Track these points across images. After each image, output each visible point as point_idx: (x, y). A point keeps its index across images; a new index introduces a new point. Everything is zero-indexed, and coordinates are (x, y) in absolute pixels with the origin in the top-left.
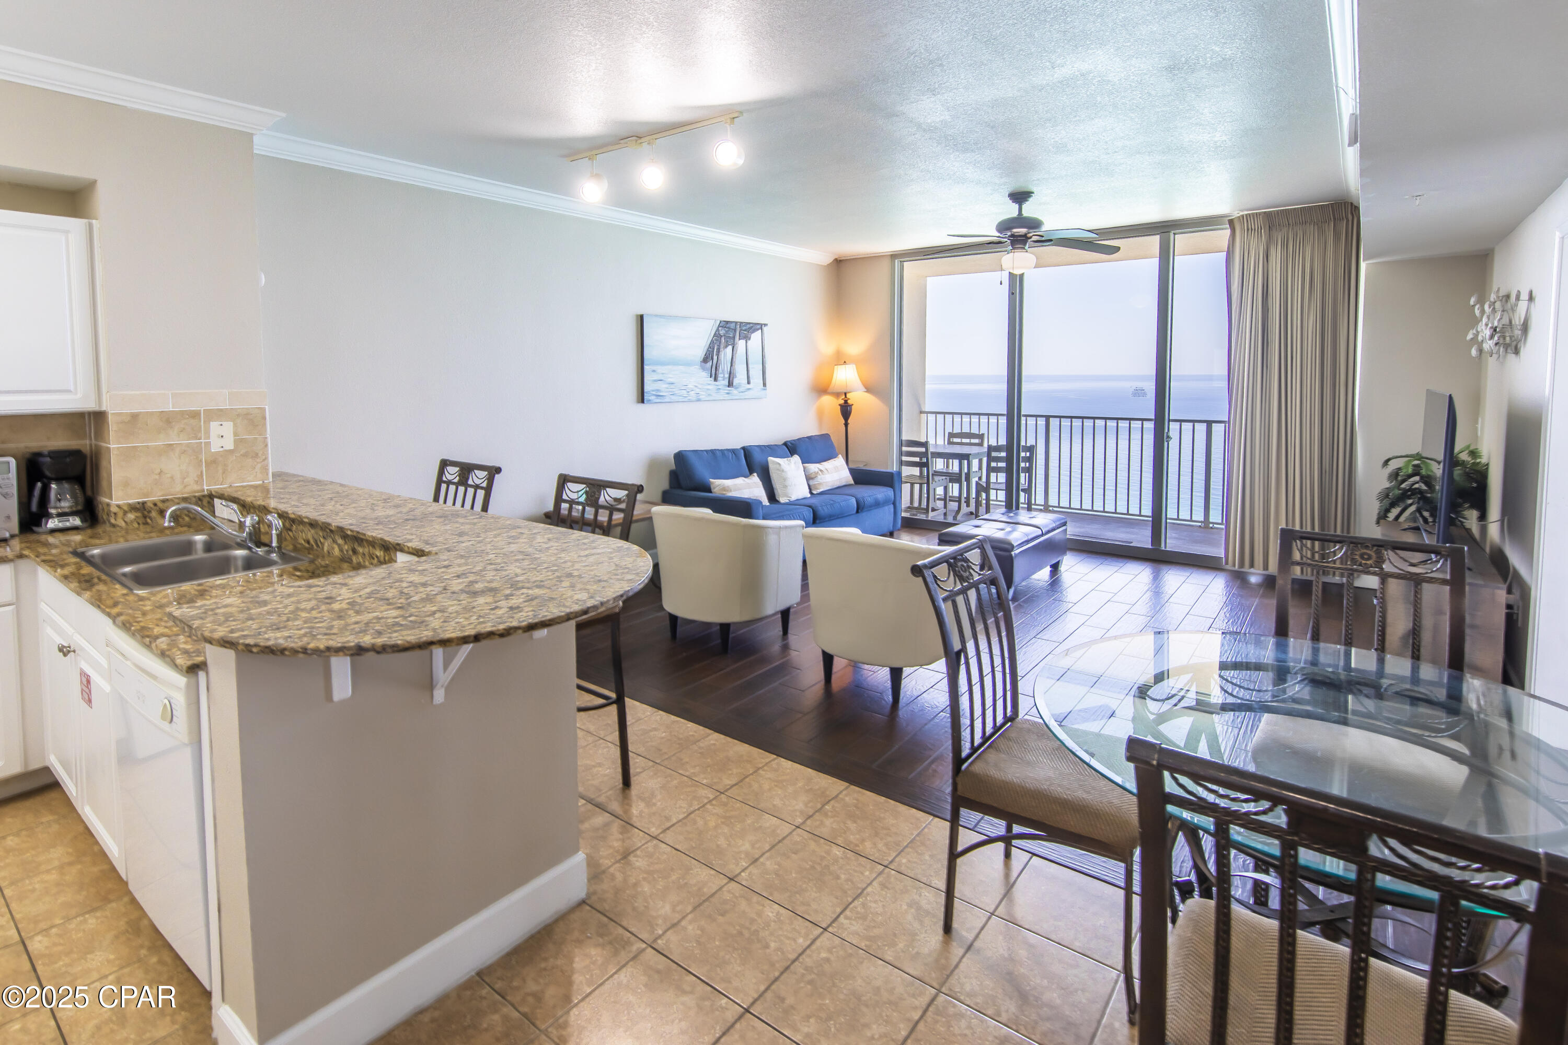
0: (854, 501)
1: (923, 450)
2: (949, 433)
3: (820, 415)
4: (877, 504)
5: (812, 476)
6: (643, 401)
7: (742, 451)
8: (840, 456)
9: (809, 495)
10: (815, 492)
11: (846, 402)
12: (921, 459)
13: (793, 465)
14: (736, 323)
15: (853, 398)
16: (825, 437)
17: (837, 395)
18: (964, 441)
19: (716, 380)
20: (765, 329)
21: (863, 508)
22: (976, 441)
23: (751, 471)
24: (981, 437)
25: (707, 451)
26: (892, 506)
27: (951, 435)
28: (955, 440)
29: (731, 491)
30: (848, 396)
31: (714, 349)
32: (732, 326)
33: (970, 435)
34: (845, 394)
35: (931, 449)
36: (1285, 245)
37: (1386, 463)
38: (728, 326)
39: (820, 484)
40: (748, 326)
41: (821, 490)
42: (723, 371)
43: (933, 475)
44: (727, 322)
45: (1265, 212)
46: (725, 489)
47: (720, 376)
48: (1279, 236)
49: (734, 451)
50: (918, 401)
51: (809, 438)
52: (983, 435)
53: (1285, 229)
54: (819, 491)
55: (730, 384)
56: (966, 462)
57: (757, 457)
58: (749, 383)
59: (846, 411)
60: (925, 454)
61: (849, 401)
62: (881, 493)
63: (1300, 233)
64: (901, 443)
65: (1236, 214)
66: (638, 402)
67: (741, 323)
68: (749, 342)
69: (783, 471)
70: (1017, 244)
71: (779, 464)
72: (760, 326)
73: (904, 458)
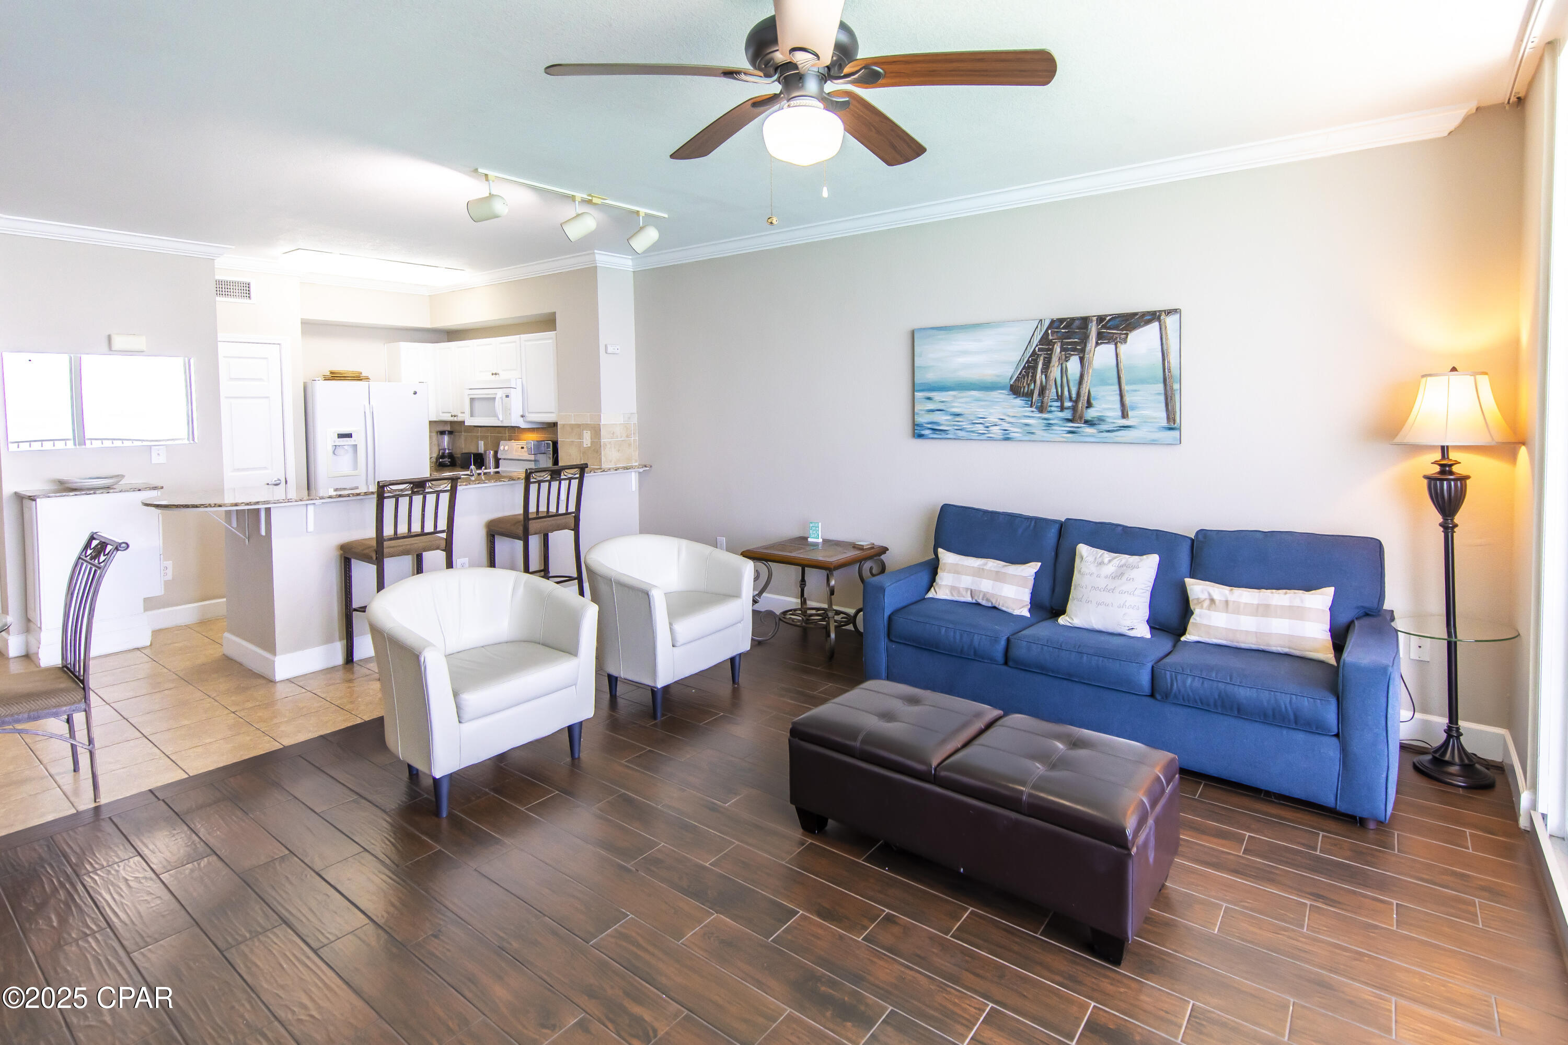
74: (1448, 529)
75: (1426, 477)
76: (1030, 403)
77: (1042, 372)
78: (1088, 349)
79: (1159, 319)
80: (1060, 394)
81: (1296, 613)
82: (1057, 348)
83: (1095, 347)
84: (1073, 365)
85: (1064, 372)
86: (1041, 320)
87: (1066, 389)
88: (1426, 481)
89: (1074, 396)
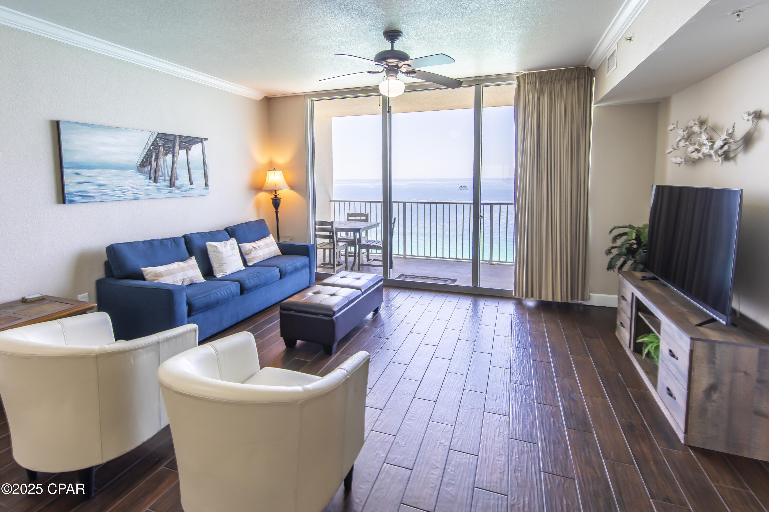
0: (277, 270)
1: (330, 227)
2: (348, 214)
3: (258, 206)
4: (296, 270)
5: (248, 253)
6: (64, 202)
7: (183, 239)
8: (271, 235)
9: (244, 268)
10: (249, 264)
11: (276, 196)
12: (330, 234)
13: (229, 247)
14: (175, 136)
15: (280, 194)
16: (261, 222)
17: (270, 191)
18: (357, 218)
19: (155, 181)
20: (205, 142)
21: (285, 275)
22: (364, 218)
23: (191, 254)
24: (367, 215)
25: (143, 242)
26: (308, 269)
27: (349, 215)
28: (352, 218)
29: (163, 276)
30: (277, 192)
31: (151, 156)
32: (171, 138)
33: (360, 215)
34: (275, 191)
35: (336, 226)
36: (550, 94)
37: (611, 232)
38: (166, 137)
39: (253, 258)
40: (188, 139)
41: (254, 262)
42: (163, 175)
43: (337, 241)
44: (165, 135)
45: (538, 72)
46: (160, 275)
47: (161, 179)
48: (546, 88)
49: (174, 240)
50: (328, 194)
51: (247, 223)
52: (368, 214)
53: (549, 84)
54: (253, 263)
55: (172, 184)
56: (358, 233)
57: (197, 242)
58: (191, 183)
59: (276, 203)
60: (331, 231)
61: (278, 196)
62: (300, 261)
63: (558, 86)
64: (315, 224)
65: (521, 73)
66: (59, 202)
67: (180, 137)
68: (190, 152)
69: (219, 252)
70: (391, 73)
71: (216, 247)
72: (201, 140)
73: (318, 233)
74: (277, 212)
75: (272, 199)
76: (148, 177)
77: (155, 161)
78: (176, 151)
79: (202, 142)
80: (163, 173)
81: (267, 245)
82: (162, 149)
83: (179, 151)
84: (169, 157)
85: (165, 162)
86: (153, 132)
87: (166, 170)
88: (271, 200)
89: (170, 174)
